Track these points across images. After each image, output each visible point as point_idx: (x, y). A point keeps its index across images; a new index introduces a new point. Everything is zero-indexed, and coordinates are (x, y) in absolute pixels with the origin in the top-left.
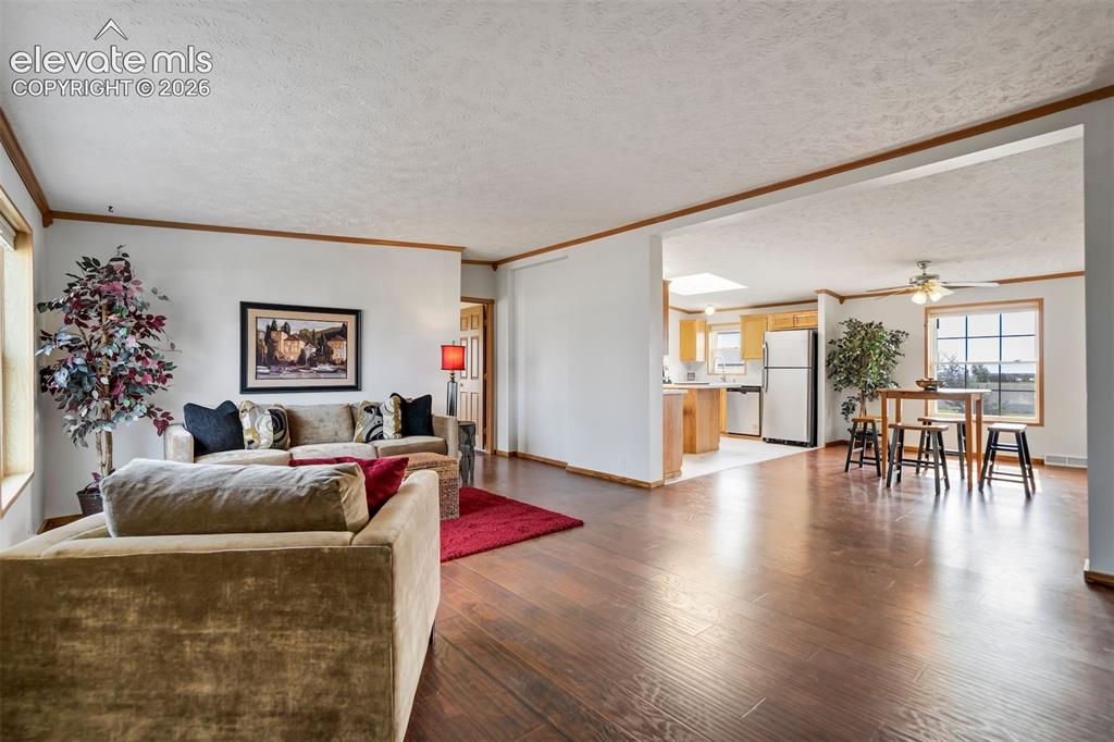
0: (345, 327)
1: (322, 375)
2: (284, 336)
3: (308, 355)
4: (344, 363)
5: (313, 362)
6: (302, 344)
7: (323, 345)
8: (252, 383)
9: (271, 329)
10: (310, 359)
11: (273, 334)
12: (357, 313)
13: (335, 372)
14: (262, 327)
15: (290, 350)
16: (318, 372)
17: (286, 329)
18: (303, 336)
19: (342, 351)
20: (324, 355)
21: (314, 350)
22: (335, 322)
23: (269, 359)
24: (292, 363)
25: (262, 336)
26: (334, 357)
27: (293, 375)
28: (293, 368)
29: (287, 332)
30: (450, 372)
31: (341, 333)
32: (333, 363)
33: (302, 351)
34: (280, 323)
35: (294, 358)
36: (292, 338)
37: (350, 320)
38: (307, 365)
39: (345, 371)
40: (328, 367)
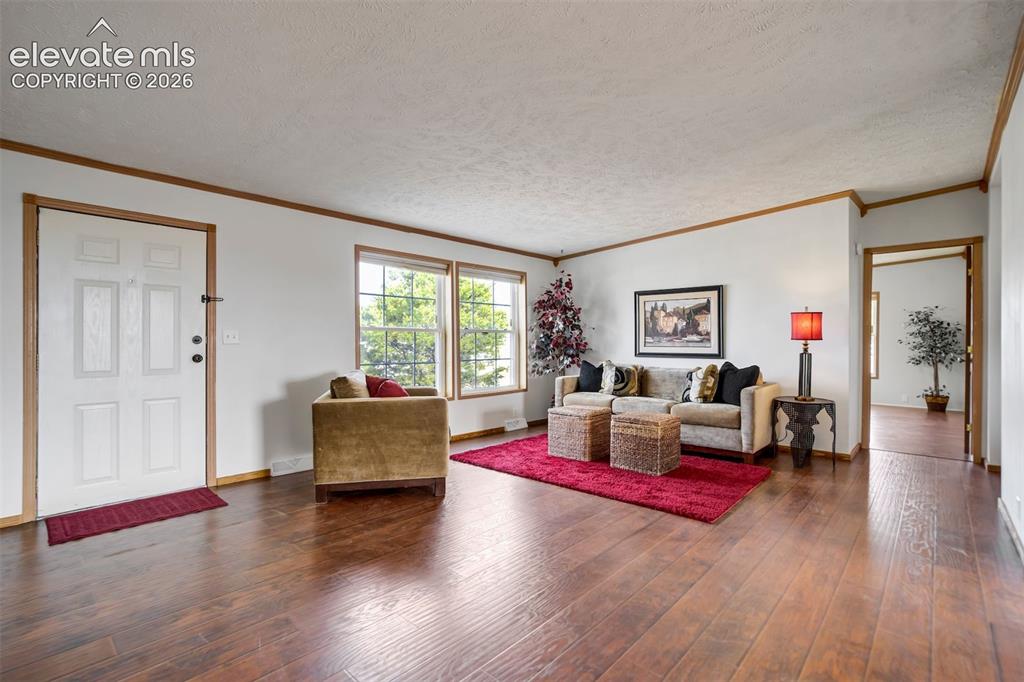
0: (709, 301)
1: (691, 344)
2: (663, 314)
3: (680, 328)
4: (708, 334)
5: (684, 333)
6: (675, 319)
7: (691, 317)
8: (643, 350)
9: (654, 309)
10: (681, 331)
11: (656, 313)
12: (719, 289)
13: (701, 341)
14: (649, 309)
15: (667, 324)
16: (688, 341)
17: (664, 308)
18: (677, 313)
19: (709, 323)
20: (692, 327)
21: (684, 323)
22: (700, 298)
23: (652, 331)
24: (668, 335)
25: (648, 315)
26: (700, 329)
27: (669, 344)
28: (669, 338)
29: (665, 311)
30: (803, 342)
31: (706, 308)
32: (699, 334)
33: (676, 325)
34: (660, 304)
35: (670, 330)
36: (668, 315)
37: (713, 295)
38: (679, 336)
39: (709, 340)
40: (695, 338)
